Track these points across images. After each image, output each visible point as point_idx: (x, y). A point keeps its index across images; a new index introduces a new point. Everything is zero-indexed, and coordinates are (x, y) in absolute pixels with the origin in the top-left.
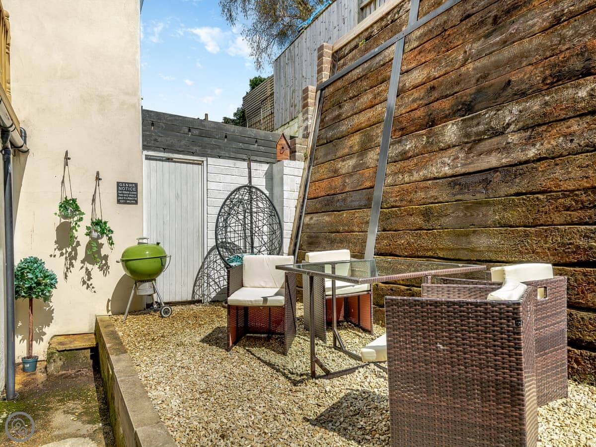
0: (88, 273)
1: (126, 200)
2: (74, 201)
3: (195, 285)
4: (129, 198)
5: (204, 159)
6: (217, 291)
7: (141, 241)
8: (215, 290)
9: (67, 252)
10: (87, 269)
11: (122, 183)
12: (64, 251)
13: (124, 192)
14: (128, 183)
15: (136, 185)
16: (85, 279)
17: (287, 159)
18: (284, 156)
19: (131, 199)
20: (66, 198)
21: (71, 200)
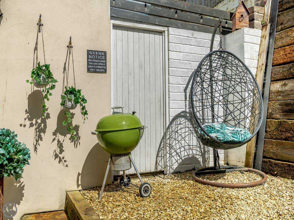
0: (60, 145)
1: (96, 68)
2: (47, 67)
3: (157, 156)
4: (98, 67)
5: (166, 29)
6: (179, 162)
7: (115, 110)
8: (177, 161)
9: (37, 122)
10: (59, 141)
11: (92, 51)
12: (34, 122)
13: (93, 60)
14: (98, 51)
15: (105, 53)
16: (57, 152)
17: (246, 26)
18: (243, 24)
19: (100, 67)
20: (39, 64)
21: (44, 66)
